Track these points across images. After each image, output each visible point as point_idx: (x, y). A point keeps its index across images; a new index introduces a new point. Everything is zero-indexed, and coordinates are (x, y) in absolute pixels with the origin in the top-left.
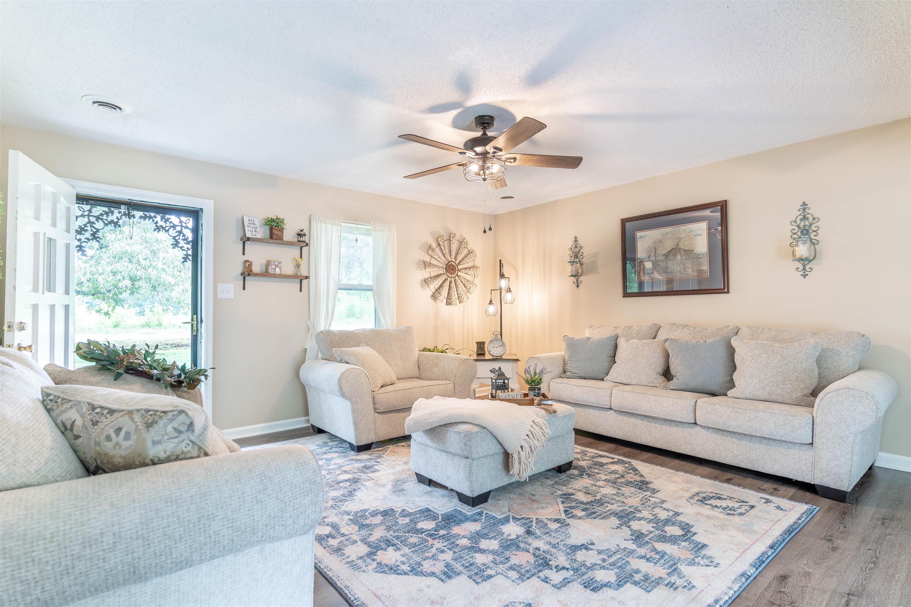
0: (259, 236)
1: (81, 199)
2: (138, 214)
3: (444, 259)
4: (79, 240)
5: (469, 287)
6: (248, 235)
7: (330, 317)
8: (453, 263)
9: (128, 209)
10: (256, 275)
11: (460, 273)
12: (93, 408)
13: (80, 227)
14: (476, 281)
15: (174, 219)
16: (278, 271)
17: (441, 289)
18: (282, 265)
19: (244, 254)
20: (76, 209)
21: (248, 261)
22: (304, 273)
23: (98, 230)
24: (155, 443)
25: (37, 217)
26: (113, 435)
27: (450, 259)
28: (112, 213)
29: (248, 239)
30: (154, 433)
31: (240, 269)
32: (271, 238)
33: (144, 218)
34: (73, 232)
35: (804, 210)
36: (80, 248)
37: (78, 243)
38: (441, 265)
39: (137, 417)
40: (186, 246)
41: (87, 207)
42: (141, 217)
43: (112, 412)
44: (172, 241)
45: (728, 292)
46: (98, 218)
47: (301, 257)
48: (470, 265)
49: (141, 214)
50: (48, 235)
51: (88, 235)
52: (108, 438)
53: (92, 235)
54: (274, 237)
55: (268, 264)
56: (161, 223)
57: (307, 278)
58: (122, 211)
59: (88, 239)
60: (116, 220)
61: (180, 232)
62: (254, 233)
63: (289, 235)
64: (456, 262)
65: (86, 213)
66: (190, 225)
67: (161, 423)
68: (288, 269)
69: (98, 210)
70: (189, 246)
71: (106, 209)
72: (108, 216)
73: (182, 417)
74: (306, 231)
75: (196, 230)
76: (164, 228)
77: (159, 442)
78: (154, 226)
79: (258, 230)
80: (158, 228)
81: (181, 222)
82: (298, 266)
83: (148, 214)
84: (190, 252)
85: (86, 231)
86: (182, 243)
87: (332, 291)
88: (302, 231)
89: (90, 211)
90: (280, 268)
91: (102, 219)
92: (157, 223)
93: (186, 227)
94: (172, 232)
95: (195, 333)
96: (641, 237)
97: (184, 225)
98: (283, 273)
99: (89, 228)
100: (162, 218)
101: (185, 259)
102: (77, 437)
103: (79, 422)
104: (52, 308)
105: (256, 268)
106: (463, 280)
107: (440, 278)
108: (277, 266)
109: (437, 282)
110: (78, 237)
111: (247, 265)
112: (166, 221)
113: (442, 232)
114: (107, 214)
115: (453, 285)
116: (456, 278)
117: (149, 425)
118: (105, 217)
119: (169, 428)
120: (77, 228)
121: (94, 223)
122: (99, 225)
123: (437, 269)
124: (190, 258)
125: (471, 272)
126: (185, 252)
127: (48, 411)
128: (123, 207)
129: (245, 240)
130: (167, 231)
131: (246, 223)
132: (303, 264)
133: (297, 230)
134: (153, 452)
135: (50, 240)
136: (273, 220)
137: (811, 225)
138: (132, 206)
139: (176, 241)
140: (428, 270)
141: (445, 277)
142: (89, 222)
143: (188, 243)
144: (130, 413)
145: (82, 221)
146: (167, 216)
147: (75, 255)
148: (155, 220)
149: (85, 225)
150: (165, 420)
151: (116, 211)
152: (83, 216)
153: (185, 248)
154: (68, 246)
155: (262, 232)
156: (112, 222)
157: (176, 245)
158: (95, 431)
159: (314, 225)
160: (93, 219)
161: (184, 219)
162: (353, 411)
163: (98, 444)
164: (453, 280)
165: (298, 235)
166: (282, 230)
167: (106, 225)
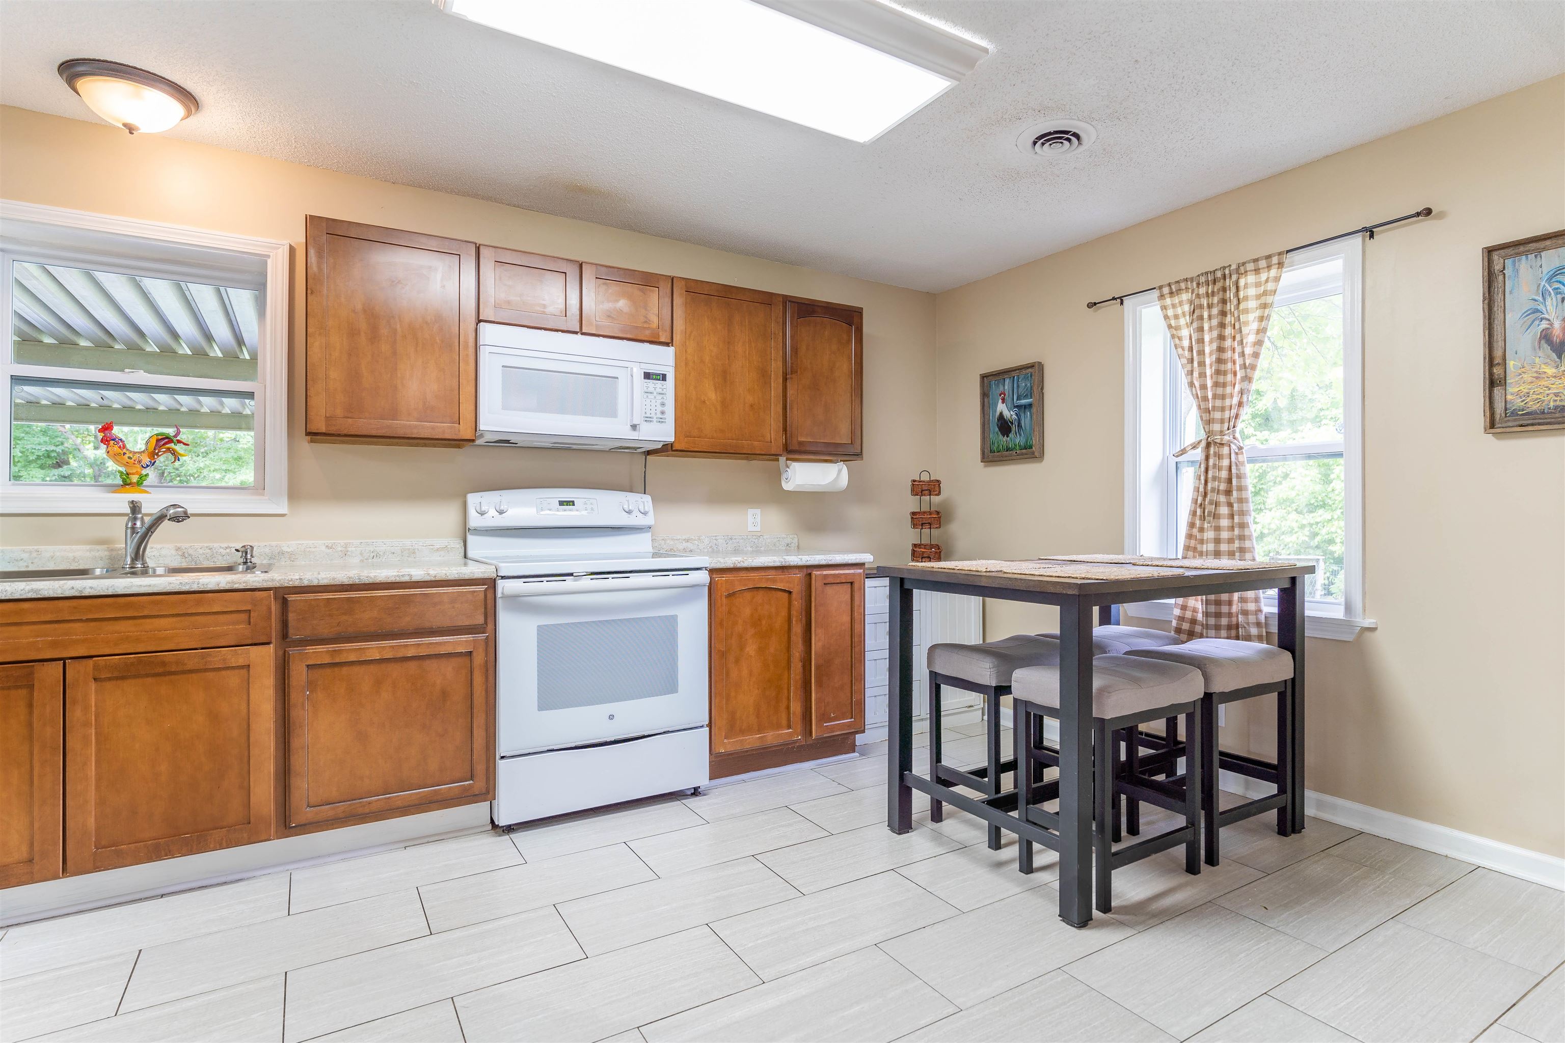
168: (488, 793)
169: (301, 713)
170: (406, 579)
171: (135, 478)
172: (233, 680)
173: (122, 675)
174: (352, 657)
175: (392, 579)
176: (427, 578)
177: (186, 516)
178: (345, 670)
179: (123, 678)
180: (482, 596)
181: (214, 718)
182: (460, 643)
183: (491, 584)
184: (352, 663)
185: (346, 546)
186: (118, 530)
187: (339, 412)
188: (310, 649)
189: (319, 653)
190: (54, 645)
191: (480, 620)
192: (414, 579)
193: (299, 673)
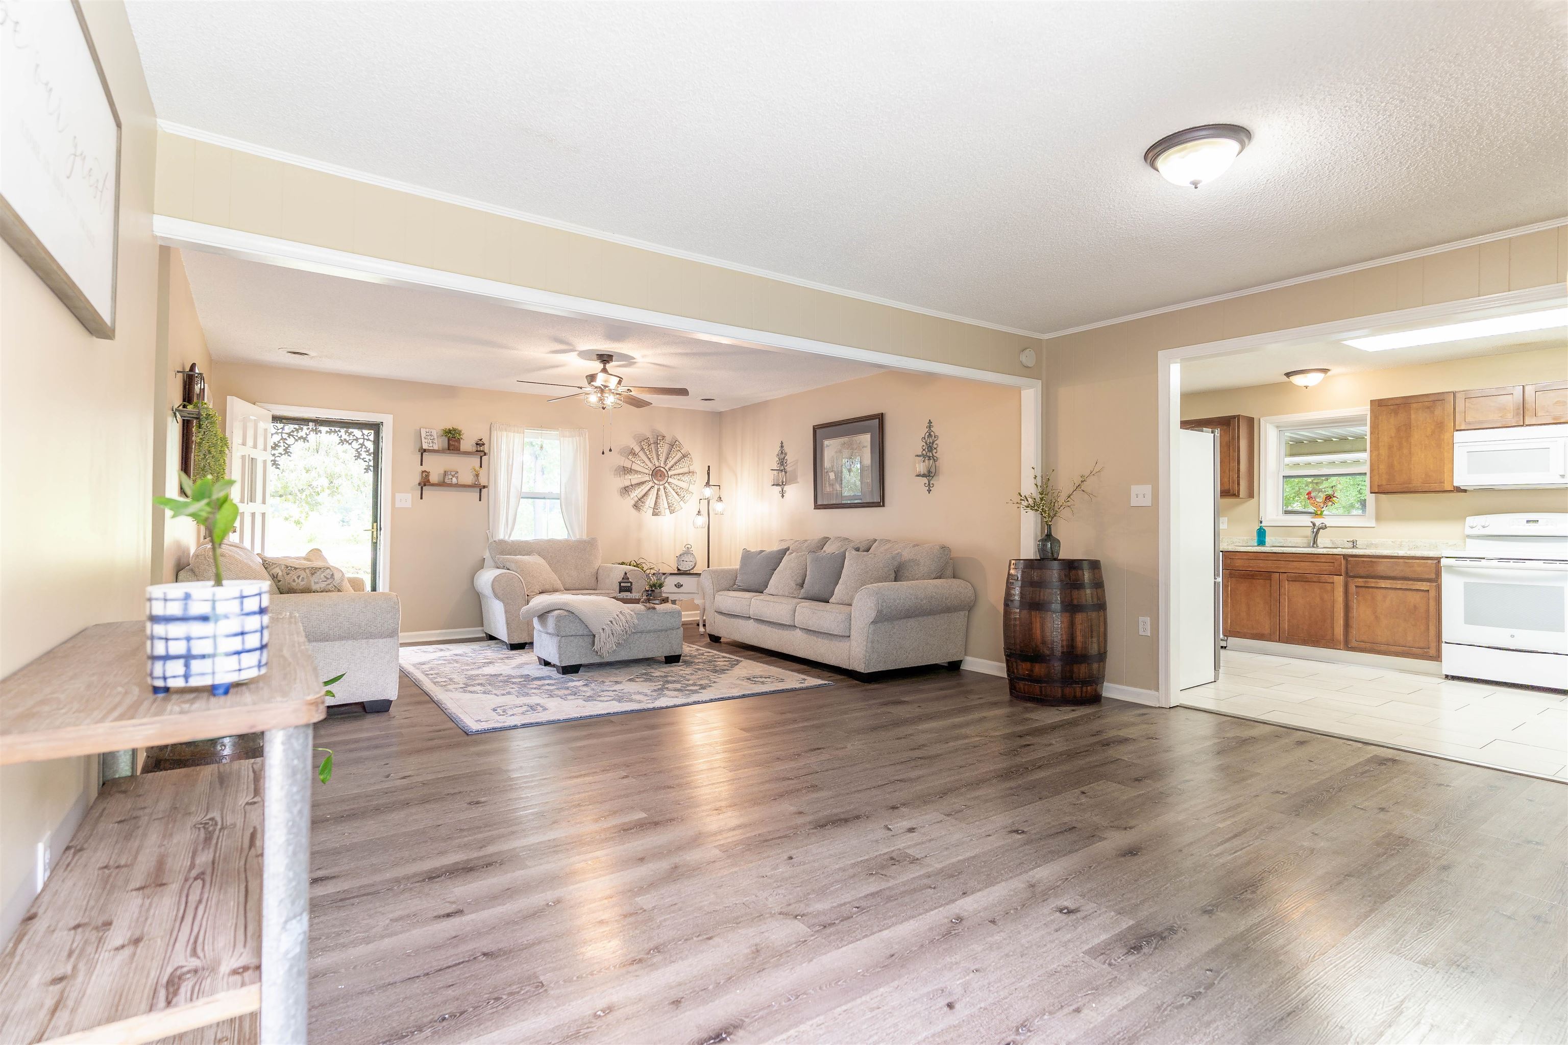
0: (436, 447)
1: (276, 419)
2: (324, 429)
3: (650, 465)
4: (274, 455)
5: (682, 495)
6: (425, 446)
7: (510, 526)
8: (662, 469)
9: (315, 426)
10: (433, 485)
11: (670, 480)
12: (287, 567)
13: (275, 443)
14: (692, 488)
15: (357, 433)
16: (454, 480)
17: (645, 498)
18: (459, 475)
19: (421, 465)
20: (271, 427)
21: (425, 471)
22: (483, 481)
23: (289, 446)
24: (315, 583)
25: (244, 444)
26: (296, 579)
27: (657, 464)
28: (302, 429)
29: (425, 451)
30: (314, 579)
31: (417, 479)
32: (449, 449)
33: (330, 432)
34: (269, 448)
35: (930, 428)
36: (275, 463)
37: (273, 458)
38: (647, 471)
39: (307, 571)
40: (367, 458)
41: (280, 426)
42: (327, 432)
43: (296, 569)
44: (355, 453)
45: (884, 506)
46: (289, 435)
47: (481, 467)
48: (686, 470)
49: (327, 429)
50: (251, 456)
51: (281, 450)
52: (294, 581)
53: (284, 450)
54: (451, 448)
55: (445, 473)
56: (345, 437)
57: (484, 487)
58: (311, 427)
59: (280, 453)
60: (305, 436)
61: (362, 445)
62: (431, 445)
63: (467, 444)
64: (667, 468)
65: (280, 431)
66: (372, 438)
67: (318, 573)
68: (466, 477)
69: (289, 428)
70: (371, 458)
71: (297, 426)
72: (298, 432)
73: (328, 570)
74: (485, 441)
75: (377, 442)
76: (347, 442)
77: (317, 583)
78: (338, 440)
79: (436, 441)
80: (342, 442)
81: (363, 435)
82: (477, 475)
83: (333, 429)
84: (371, 463)
85: (280, 446)
86: (364, 455)
87: (513, 500)
88: (481, 440)
89: (283, 428)
90: (457, 478)
91: (293, 436)
92: (341, 437)
93: (368, 440)
94: (356, 445)
95: (374, 541)
96: (827, 446)
97: (366, 437)
98: (460, 483)
99: (282, 444)
100: (346, 432)
101: (367, 470)
102: (279, 581)
103: (280, 574)
104: (253, 515)
105: (434, 478)
106: (675, 488)
107: (644, 486)
108: (453, 476)
109: (640, 489)
110: (273, 452)
111: (424, 475)
112: (350, 434)
113: (649, 435)
114: (297, 430)
115: (662, 492)
116: (666, 485)
117: (313, 574)
118: (295, 433)
119: (322, 576)
120: (272, 444)
121: (286, 439)
122: (290, 441)
123: (639, 476)
124: (372, 468)
125: (686, 478)
126: (367, 464)
127: (266, 568)
128: (311, 424)
129: (423, 451)
130: (350, 444)
131: (423, 435)
132: (483, 473)
133: (476, 439)
134: (314, 587)
135: (252, 459)
136: (450, 431)
137: (933, 442)
138: (319, 422)
139: (359, 452)
140: (629, 477)
141: (651, 484)
142: (282, 439)
143: (370, 455)
144: (304, 569)
145: (277, 438)
146: (351, 430)
147: (271, 469)
148: (340, 434)
149: (279, 442)
150: (320, 571)
151: (305, 428)
152: (277, 433)
153: (367, 460)
154: (265, 462)
155: (439, 443)
156: (301, 438)
157: (358, 456)
158: (287, 577)
159: (494, 433)
160: (285, 436)
161: (366, 432)
162: (506, 612)
163: (289, 584)
164: (662, 487)
165: (477, 444)
166: (459, 441)
167: (297, 440)
168: (1437, 657)
169: (1354, 604)
170: (1396, 555)
171: (1319, 513)
172: (1329, 587)
173: (1295, 580)
174: (1373, 585)
175: (1390, 554)
176: (1406, 555)
177: (1326, 527)
178: (1370, 590)
179: (1295, 581)
180: (1434, 565)
181: (1322, 599)
182: (1424, 586)
183: (1438, 559)
184: (1372, 587)
185: (1402, 542)
186: (1309, 532)
187: (1384, 483)
188: (1356, 580)
189: (1360, 582)
190: (1277, 567)
191: (1433, 576)
192: (1400, 555)
193: (1352, 588)
